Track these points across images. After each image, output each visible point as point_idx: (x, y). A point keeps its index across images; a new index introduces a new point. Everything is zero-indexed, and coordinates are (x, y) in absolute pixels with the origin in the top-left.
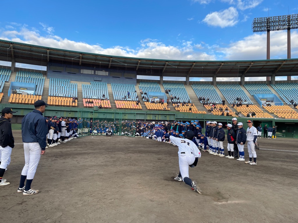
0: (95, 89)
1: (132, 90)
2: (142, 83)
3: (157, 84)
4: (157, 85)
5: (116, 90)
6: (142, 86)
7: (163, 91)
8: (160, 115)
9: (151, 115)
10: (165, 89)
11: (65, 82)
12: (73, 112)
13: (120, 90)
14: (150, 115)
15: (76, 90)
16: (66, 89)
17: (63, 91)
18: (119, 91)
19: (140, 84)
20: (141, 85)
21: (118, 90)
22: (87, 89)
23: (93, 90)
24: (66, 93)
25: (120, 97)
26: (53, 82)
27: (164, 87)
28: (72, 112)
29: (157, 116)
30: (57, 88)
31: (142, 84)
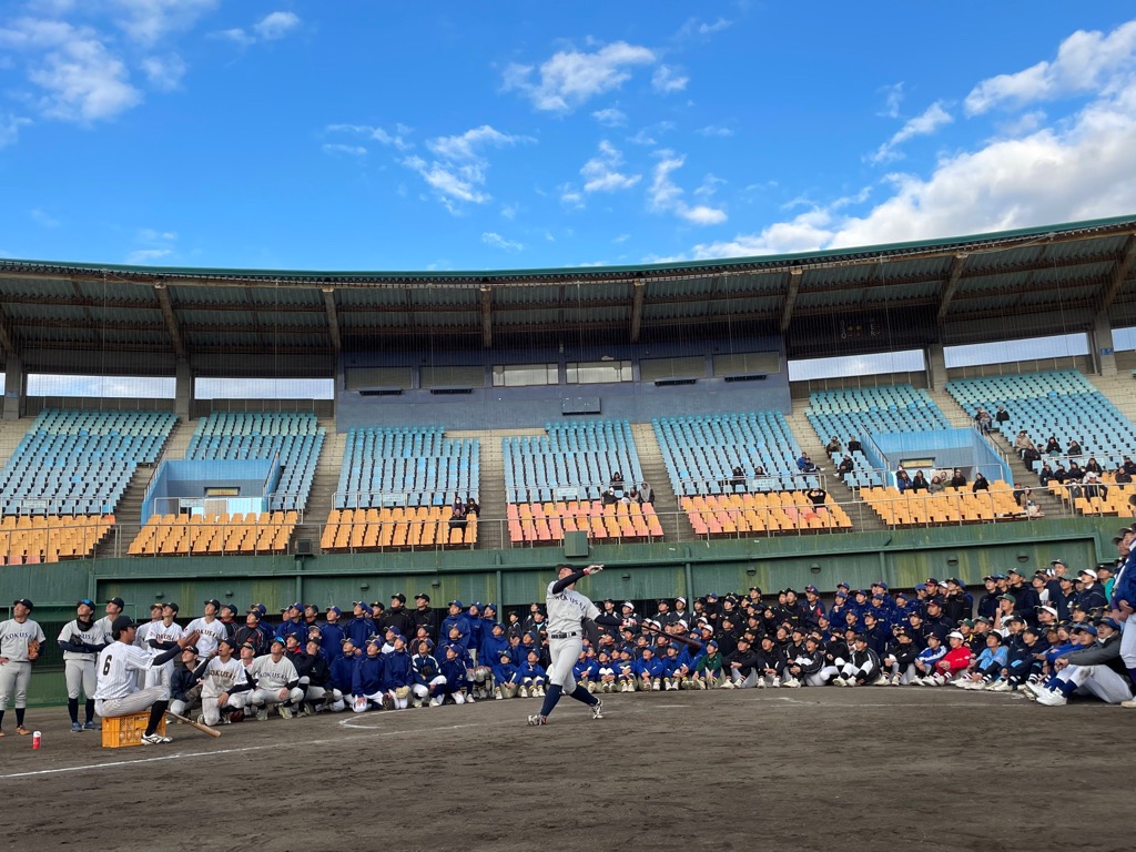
0: (570, 455)
1: (770, 437)
2: (823, 395)
3: (912, 391)
4: (917, 398)
5: (684, 446)
6: (828, 412)
7: (961, 422)
8: (982, 554)
9: (923, 558)
10: (971, 410)
11: (419, 438)
12: (455, 580)
13: (703, 444)
14: (911, 558)
15: (475, 468)
16: (422, 469)
17: (409, 479)
18: (697, 450)
19: (814, 402)
20: (819, 407)
21: (693, 444)
22: (529, 459)
23: (560, 459)
24: (420, 487)
25: (708, 476)
26: (360, 443)
27: (960, 399)
28: (449, 578)
29: (963, 557)
30: (378, 470)
31: (823, 402)
